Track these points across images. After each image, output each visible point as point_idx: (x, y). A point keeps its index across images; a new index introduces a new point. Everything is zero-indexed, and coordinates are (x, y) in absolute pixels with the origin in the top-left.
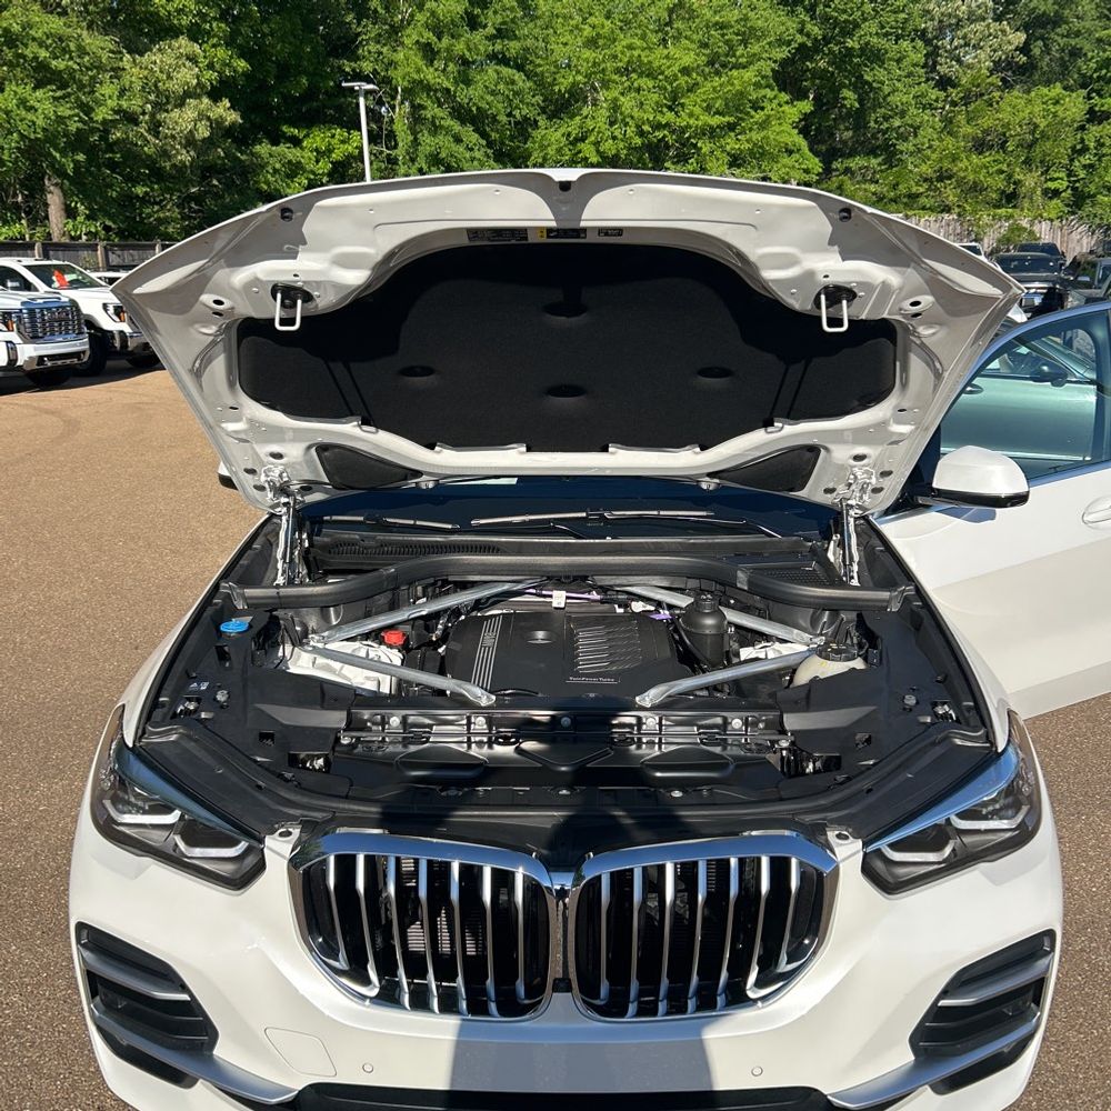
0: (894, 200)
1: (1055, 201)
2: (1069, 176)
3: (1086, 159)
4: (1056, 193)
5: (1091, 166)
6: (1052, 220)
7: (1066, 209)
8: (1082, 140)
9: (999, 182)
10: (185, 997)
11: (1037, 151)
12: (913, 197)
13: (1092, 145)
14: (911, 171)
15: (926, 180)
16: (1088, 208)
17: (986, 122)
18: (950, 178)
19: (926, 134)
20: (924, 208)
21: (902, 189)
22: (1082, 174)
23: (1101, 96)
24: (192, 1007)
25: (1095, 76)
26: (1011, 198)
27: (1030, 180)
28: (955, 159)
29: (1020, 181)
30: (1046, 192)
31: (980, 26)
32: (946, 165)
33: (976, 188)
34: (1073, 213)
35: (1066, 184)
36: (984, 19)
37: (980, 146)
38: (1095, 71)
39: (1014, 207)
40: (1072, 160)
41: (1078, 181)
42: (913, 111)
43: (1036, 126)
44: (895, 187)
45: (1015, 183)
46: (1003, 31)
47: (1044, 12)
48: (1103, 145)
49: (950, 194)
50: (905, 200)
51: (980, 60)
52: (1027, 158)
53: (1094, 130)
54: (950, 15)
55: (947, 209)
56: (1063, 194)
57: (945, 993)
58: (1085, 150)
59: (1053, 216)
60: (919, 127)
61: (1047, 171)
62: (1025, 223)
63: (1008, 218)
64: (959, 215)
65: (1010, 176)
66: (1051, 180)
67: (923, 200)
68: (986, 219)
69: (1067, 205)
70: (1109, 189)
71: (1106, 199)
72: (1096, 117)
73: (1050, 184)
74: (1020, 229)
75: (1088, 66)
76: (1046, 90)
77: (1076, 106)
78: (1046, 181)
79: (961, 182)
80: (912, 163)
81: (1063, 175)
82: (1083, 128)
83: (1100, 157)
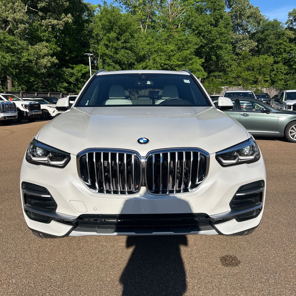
0: (226, 83)
1: (267, 83)
2: (270, 77)
3: (274, 73)
4: (267, 81)
5: (275, 74)
6: (266, 88)
8: (273, 68)
9: (253, 78)
11: (262, 71)
12: (231, 82)
14: (230, 76)
15: (234, 78)
16: (275, 85)
17: (248, 64)
18: (240, 77)
19: (233, 67)
20: (234, 85)
21: (228, 80)
22: (273, 76)
23: (277, 58)
25: (276, 52)
26: (256, 82)
27: (260, 78)
28: (241, 73)
29: (258, 78)
30: (264, 81)
31: (245, 41)
32: (239, 74)
33: (247, 80)
34: (271, 86)
35: (269, 79)
36: (246, 39)
37: (248, 70)
38: (275, 51)
39: (257, 84)
40: (270, 73)
41: (272, 78)
42: (230, 61)
43: (261, 65)
44: (226, 80)
45: (256, 78)
46: (252, 42)
47: (262, 38)
48: (278, 69)
49: (240, 82)
50: (229, 83)
51: (246, 49)
52: (259, 73)
53: (276, 66)
54: (238, 38)
55: (240, 85)
56: (269, 81)
58: (274, 70)
59: (267, 86)
60: (231, 65)
61: (264, 75)
62: (259, 88)
63: (255, 87)
64: (243, 86)
65: (255, 77)
66: (266, 78)
67: (233, 83)
68: (250, 88)
69: (270, 84)
70: (280, 80)
71: (280, 82)
72: (276, 62)
73: (265, 79)
74: (259, 90)
75: (274, 50)
76: (263, 56)
77: (271, 60)
78: (264, 78)
79: (243, 79)
80: (230, 74)
81: (268, 76)
82: (273, 65)
83: (278, 72)
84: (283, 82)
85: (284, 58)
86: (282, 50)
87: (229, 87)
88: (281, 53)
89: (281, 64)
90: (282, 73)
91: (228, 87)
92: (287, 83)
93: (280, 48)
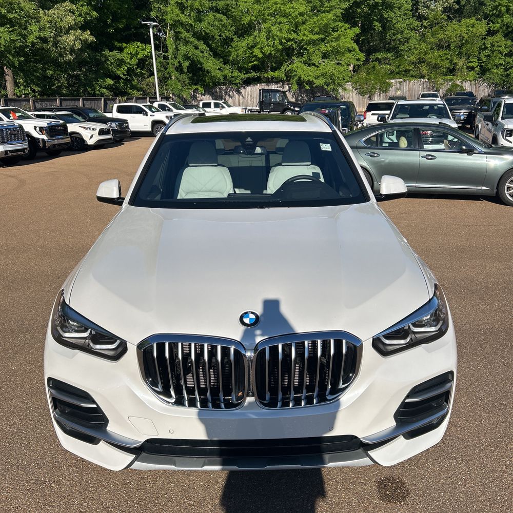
0: (398, 73)
1: (472, 72)
2: (478, 60)
3: (486, 53)
4: (473, 68)
5: (488, 56)
6: (471, 81)
7: (477, 76)
8: (484, 44)
9: (447, 64)
10: (95, 406)
11: (464, 49)
12: (407, 71)
13: (489, 46)
14: (406, 60)
15: (413, 63)
16: (487, 75)
17: (440, 36)
18: (424, 62)
19: (413, 42)
20: (412, 76)
21: (402, 68)
22: (484, 59)
23: (493, 23)
24: (98, 410)
25: (491, 13)
26: (452, 71)
27: (461, 63)
28: (426, 53)
29: (456, 63)
30: (468, 68)
32: (422, 56)
33: (436, 67)
34: (480, 78)
35: (477, 64)
37: (440, 47)
38: (490, 11)
39: (454, 75)
40: (480, 53)
41: (483, 62)
42: (406, 31)
43: (464, 38)
44: (399, 67)
45: (453, 64)
48: (494, 46)
49: (424, 70)
50: (404, 73)
51: (438, 7)
52: (459, 53)
53: (490, 39)
55: (423, 77)
56: (476, 69)
57: (408, 397)
58: (486, 48)
59: (471, 79)
60: (409, 39)
61: (469, 58)
62: (458, 83)
63: (451, 80)
64: (428, 79)
65: (451, 61)
66: (470, 62)
67: (411, 72)
68: (441, 81)
69: (478, 74)
70: (497, 66)
71: (495, 71)
72: (491, 33)
73: (470, 64)
74: (456, 85)
75: (487, 9)
76: (468, 20)
77: (481, 28)
78: (468, 63)
79: (429, 64)
80: (407, 55)
81: (475, 60)
82: (485, 38)
83: (493, 52)
84: (502, 70)
85: (507, 24)
86: (502, 9)
87: (404, 80)
88: (500, 15)
89: (499, 37)
90: (501, 53)
91: (401, 80)
92: (508, 72)
93: (499, 5)
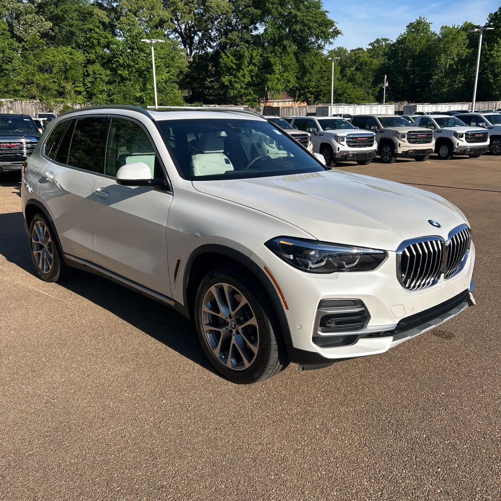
0: (8, 92)
1: (80, 96)
2: (84, 86)
3: (90, 79)
4: (80, 93)
5: (92, 82)
6: (81, 104)
7: (86, 100)
8: (87, 71)
9: (55, 87)
11: (69, 74)
12: (16, 92)
13: (91, 73)
14: (13, 80)
15: (21, 83)
16: (94, 99)
17: (43, 60)
18: (32, 83)
19: (17, 63)
20: (23, 97)
21: (11, 87)
22: (89, 85)
23: (88, 53)
25: (85, 44)
26: (61, 94)
27: (69, 86)
28: (33, 75)
29: (64, 86)
30: (76, 92)
31: (30, 16)
32: (30, 77)
33: (45, 89)
34: (89, 101)
35: (83, 89)
36: (31, 13)
37: (41, 69)
38: (84, 42)
39: (63, 98)
40: (84, 79)
41: (88, 88)
42: (8, 50)
43: (66, 63)
44: (7, 86)
45: (62, 87)
46: (42, 20)
47: (57, 14)
48: (95, 74)
49: (34, 91)
50: (13, 93)
51: (33, 31)
52: (65, 77)
53: (90, 68)
54: (16, 9)
55: (34, 98)
56: (83, 93)
58: (89, 75)
59: (81, 102)
60: (12, 59)
61: (74, 83)
62: (69, 105)
63: (62, 102)
64: (40, 100)
65: (60, 84)
66: (76, 87)
67: (21, 93)
68: (53, 103)
69: (86, 98)
70: (102, 92)
71: (100, 96)
72: (89, 62)
73: (77, 89)
74: (68, 107)
75: (81, 40)
76: (65, 48)
77: (80, 57)
78: (75, 87)
79: (38, 86)
80: (12, 75)
81: (81, 85)
82: (86, 67)
83: (96, 78)
84: (106, 96)
85: (101, 56)
86: (94, 41)
87: (15, 100)
88: (92, 47)
89: (97, 67)
90: (102, 81)
91: (12, 100)
92: (112, 98)
93: (91, 38)
